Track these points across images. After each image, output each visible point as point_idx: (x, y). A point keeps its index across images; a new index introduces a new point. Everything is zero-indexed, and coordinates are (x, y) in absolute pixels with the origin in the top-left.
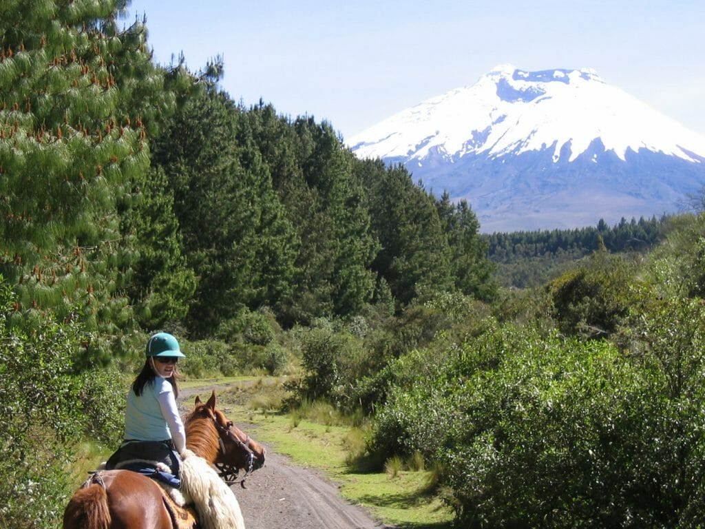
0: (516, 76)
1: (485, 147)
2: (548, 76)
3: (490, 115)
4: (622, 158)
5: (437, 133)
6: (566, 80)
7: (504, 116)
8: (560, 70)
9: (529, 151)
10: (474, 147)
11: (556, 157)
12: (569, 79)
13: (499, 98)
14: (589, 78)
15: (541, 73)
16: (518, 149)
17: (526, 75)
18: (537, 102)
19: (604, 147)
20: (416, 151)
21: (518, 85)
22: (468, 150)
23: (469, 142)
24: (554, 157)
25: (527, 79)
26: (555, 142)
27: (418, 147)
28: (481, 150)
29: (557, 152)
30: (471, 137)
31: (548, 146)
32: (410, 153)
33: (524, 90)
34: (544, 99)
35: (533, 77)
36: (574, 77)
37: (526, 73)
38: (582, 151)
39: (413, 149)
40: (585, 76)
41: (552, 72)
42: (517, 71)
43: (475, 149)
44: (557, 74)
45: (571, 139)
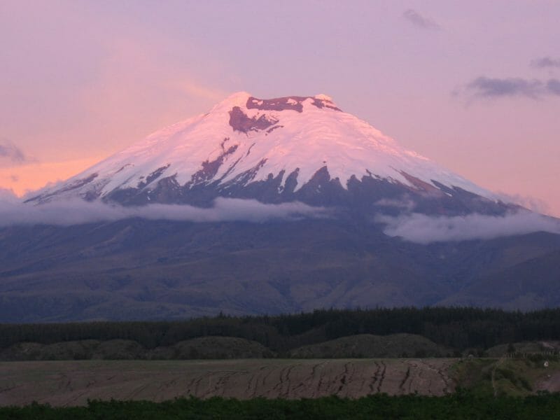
0: (251, 104)
1: (217, 177)
2: (280, 104)
3: (222, 145)
4: (345, 186)
5: (169, 165)
6: (299, 108)
7: (236, 147)
8: (293, 98)
9: (257, 182)
10: (205, 179)
11: (281, 188)
12: (302, 107)
13: (231, 128)
14: (323, 105)
15: (275, 101)
16: (245, 180)
17: (260, 103)
18: (269, 132)
19: (329, 177)
20: (148, 183)
21: (251, 113)
22: (197, 181)
23: (200, 173)
24: (279, 189)
25: (260, 108)
26: (282, 172)
27: (150, 179)
28: (212, 181)
29: (283, 183)
30: (202, 168)
31: (275, 176)
32: (141, 185)
33: (257, 118)
34: (276, 127)
35: (267, 105)
36: (307, 104)
37: (260, 101)
38: (307, 181)
39: (145, 181)
40: (318, 103)
41: (285, 100)
42: (251, 99)
43: (206, 180)
44: (290, 101)
45: (298, 169)
